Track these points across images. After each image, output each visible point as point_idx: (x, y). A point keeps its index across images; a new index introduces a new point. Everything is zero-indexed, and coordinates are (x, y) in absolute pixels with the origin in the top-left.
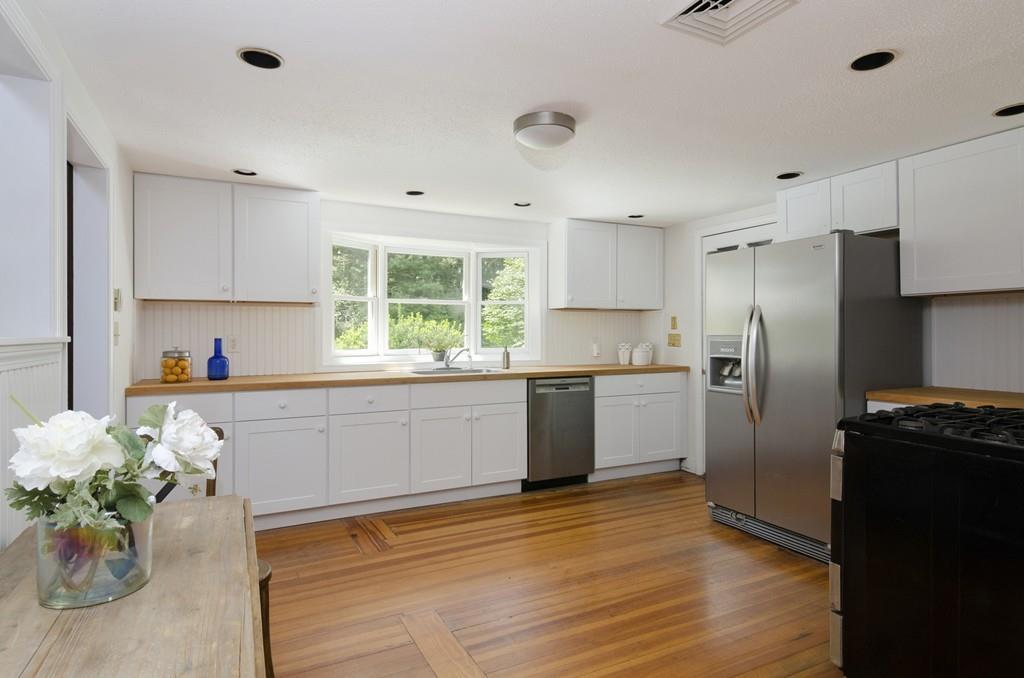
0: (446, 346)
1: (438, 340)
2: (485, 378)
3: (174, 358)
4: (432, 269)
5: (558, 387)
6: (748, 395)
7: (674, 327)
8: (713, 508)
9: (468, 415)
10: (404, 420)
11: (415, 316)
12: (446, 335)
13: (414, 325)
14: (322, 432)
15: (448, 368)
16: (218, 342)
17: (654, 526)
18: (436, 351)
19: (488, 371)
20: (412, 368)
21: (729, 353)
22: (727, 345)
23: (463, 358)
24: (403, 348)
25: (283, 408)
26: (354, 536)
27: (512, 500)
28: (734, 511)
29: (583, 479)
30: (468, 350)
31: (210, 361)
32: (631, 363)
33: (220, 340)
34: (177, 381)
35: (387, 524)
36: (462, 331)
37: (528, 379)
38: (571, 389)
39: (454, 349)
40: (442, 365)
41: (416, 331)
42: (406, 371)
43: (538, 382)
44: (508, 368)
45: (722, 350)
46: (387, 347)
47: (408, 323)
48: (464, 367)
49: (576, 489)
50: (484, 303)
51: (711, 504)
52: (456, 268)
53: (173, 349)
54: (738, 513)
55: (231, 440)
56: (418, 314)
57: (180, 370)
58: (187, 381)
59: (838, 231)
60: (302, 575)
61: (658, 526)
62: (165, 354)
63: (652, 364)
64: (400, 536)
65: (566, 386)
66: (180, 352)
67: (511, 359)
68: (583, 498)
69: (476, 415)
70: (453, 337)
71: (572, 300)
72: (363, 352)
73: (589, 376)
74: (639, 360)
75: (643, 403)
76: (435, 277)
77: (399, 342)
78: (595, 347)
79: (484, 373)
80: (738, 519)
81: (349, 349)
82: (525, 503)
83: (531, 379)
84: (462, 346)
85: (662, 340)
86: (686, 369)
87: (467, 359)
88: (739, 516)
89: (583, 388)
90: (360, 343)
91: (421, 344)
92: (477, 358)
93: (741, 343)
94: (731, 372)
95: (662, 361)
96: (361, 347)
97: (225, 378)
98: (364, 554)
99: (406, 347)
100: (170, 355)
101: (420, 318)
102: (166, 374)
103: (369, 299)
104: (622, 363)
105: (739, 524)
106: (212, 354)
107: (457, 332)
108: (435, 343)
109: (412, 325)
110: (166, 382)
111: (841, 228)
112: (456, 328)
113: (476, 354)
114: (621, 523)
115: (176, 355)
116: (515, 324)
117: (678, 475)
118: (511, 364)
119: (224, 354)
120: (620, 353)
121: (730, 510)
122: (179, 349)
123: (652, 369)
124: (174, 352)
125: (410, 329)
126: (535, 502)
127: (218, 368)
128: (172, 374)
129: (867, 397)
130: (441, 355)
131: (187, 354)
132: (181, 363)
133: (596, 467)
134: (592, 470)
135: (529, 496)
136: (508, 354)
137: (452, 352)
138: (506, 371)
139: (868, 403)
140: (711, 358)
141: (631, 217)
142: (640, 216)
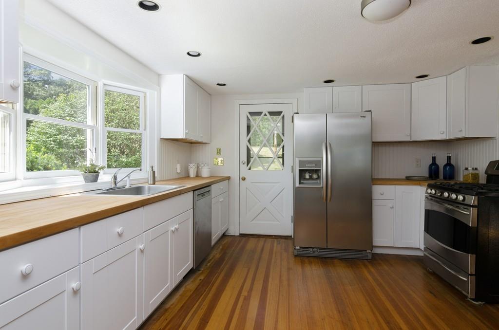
6: (327, 187)
7: (217, 155)
8: (298, 249)
21: (312, 167)
22: (310, 162)
27: (190, 287)
32: (197, 176)
37: (194, 191)
44: (154, 184)
45: (307, 165)
54: (313, 248)
71: (188, 133)
73: (210, 185)
74: (206, 173)
78: (178, 166)
85: (210, 162)
86: (229, 178)
88: (315, 250)
94: (310, 177)
104: (192, 176)
105: (316, 254)
121: (309, 248)
133: (212, 245)
135: (192, 279)
140: (300, 170)
141: (218, 84)
142: (224, 85)
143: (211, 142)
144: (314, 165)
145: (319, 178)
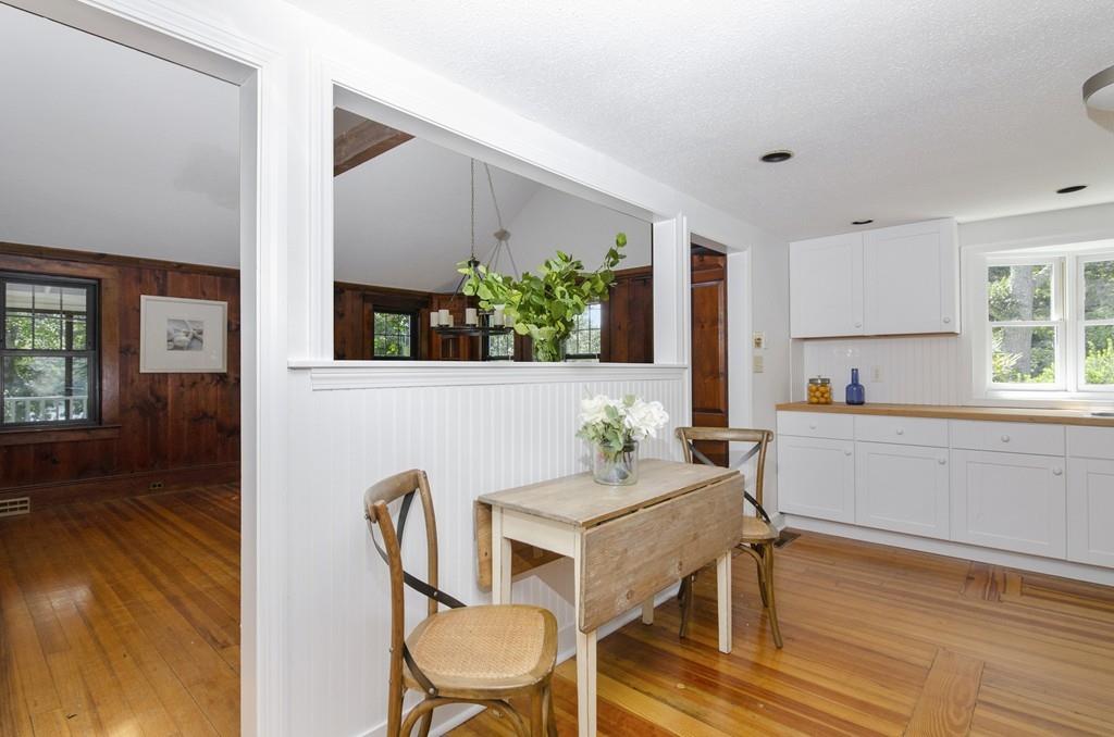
3: (817, 384)
10: (1057, 468)
14: (943, 463)
16: (855, 373)
25: (900, 434)
26: (970, 578)
31: (848, 388)
33: (856, 370)
46: (1084, 381)
53: (818, 377)
57: (821, 395)
58: (826, 403)
60: (885, 585)
62: (811, 381)
64: (1025, 597)
66: (823, 380)
97: (862, 403)
98: (962, 594)
100: (815, 381)
102: (811, 397)
103: (1054, 323)
106: (850, 382)
110: (811, 403)
115: (820, 382)
119: (860, 383)
122: (822, 377)
124: (818, 379)
127: (855, 398)
128: (815, 397)
131: (828, 382)
132: (823, 389)
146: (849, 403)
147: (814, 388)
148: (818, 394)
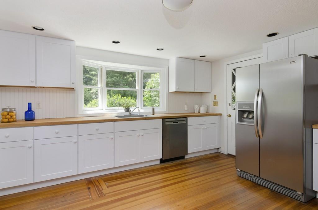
0: (130, 106)
1: (126, 104)
2: (145, 119)
3: (7, 111)
4: (126, 82)
5: (174, 122)
6: (257, 126)
7: (215, 99)
8: (239, 171)
9: (138, 134)
10: (112, 136)
11: (118, 95)
12: (130, 102)
13: (118, 98)
14: (75, 143)
15: (130, 115)
16: (29, 104)
17: (216, 180)
18: (126, 108)
19: (146, 116)
20: (116, 115)
21: (247, 109)
22: (246, 105)
23: (136, 111)
24: (113, 107)
25: (57, 133)
26: (89, 188)
27: (156, 167)
28: (249, 173)
29: (183, 157)
30: (138, 108)
31: (26, 113)
32: (199, 112)
33: (31, 103)
34: (9, 122)
35: (105, 181)
36: (136, 100)
37: (162, 119)
38: (179, 123)
39: (133, 107)
40: (128, 113)
41: (118, 101)
42: (113, 116)
43: (166, 120)
44: (154, 114)
45: (244, 107)
46: (107, 106)
47: (115, 98)
48: (137, 114)
49: (180, 161)
50: (144, 90)
51: (238, 170)
52: (133, 82)
53: (7, 108)
54: (250, 174)
55: (32, 148)
56: (119, 94)
57: (10, 117)
58: (14, 121)
59: (303, 55)
61: (217, 180)
62: (3, 110)
63: (207, 113)
64: (109, 188)
65: (177, 122)
66: (10, 109)
67: (155, 111)
68: (184, 166)
69: (142, 134)
70: (132, 103)
71: (178, 88)
72: (97, 108)
73: (185, 118)
74: (203, 111)
75: (205, 127)
76: (127, 84)
77: (112, 104)
78: (186, 106)
79: (145, 117)
80: (250, 177)
81: (92, 107)
82: (162, 169)
83: (164, 119)
84: (135, 106)
85: (211, 104)
86: (220, 115)
87: (138, 111)
88: (251, 175)
89: (183, 122)
90: (96, 105)
91: (120, 105)
92: (142, 111)
93: (253, 104)
94: (247, 116)
95: (211, 111)
96: (97, 107)
97: (33, 120)
98: (92, 199)
99: (115, 106)
100: (5, 110)
101: (120, 96)
102: (3, 119)
103: (99, 87)
104: (196, 112)
105: (251, 179)
106: (27, 110)
107: (134, 101)
108: (125, 105)
109: (117, 98)
110: (4, 122)
111: (304, 54)
112: (133, 100)
113: (141, 109)
114: (202, 178)
115: (8, 110)
116: (155, 98)
117: (217, 154)
118: (155, 113)
119: (32, 109)
120: (195, 109)
121: (247, 173)
122: (10, 108)
123: (207, 114)
124: (7, 109)
125: (116, 100)
126: (165, 168)
127: (30, 116)
128: (6, 118)
129: (313, 127)
130: (127, 109)
131: (14, 110)
132: (11, 114)
133: (188, 153)
134: (187, 154)
135: (163, 165)
136: (154, 109)
137: (132, 109)
138: (153, 116)
139: (314, 129)
140: (238, 110)
141: (201, 56)
142: (205, 56)
143: (211, 91)
144: (249, 107)
145: (253, 118)
146: (26, 120)
147: (6, 113)
148: (9, 117)
